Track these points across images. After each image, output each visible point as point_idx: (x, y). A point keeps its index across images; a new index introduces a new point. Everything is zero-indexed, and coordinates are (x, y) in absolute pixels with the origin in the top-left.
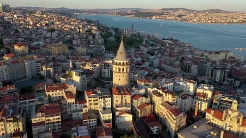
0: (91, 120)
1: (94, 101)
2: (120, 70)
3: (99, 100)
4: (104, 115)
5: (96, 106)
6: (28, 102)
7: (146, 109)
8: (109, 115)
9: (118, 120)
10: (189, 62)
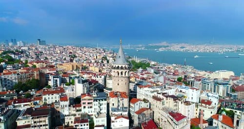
0: (83, 124)
1: (89, 103)
2: (118, 74)
3: (94, 103)
4: (98, 119)
5: (90, 109)
6: (22, 106)
7: (144, 114)
8: (103, 119)
9: (114, 125)
10: (192, 80)
